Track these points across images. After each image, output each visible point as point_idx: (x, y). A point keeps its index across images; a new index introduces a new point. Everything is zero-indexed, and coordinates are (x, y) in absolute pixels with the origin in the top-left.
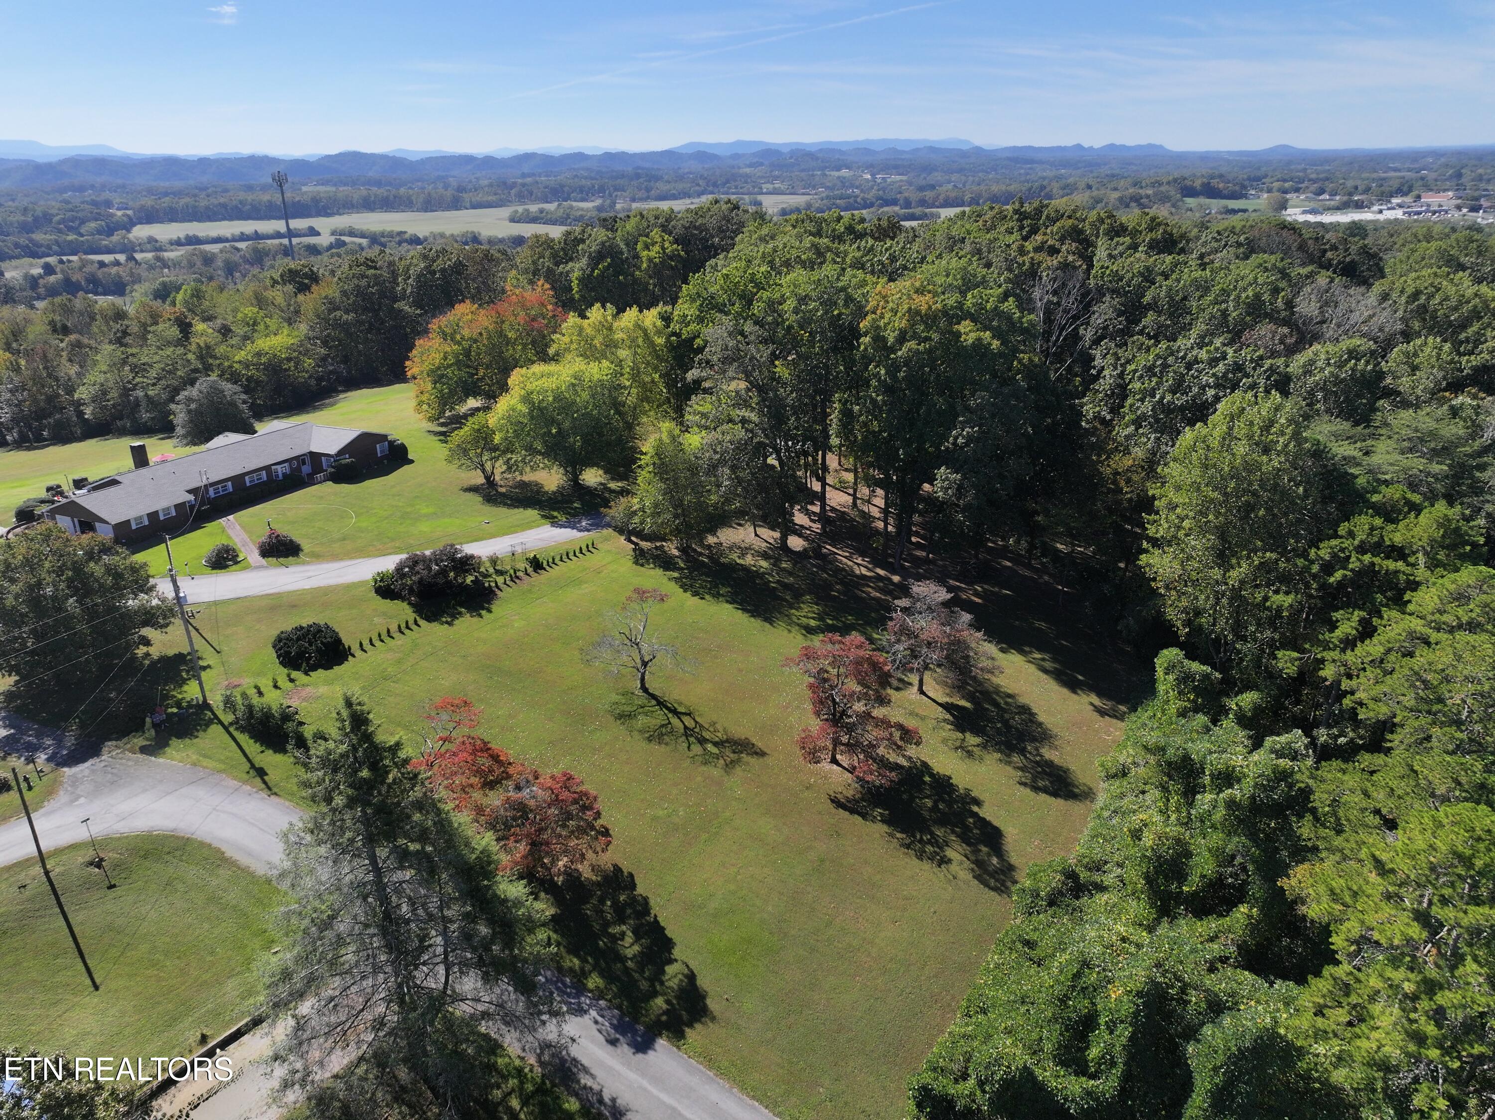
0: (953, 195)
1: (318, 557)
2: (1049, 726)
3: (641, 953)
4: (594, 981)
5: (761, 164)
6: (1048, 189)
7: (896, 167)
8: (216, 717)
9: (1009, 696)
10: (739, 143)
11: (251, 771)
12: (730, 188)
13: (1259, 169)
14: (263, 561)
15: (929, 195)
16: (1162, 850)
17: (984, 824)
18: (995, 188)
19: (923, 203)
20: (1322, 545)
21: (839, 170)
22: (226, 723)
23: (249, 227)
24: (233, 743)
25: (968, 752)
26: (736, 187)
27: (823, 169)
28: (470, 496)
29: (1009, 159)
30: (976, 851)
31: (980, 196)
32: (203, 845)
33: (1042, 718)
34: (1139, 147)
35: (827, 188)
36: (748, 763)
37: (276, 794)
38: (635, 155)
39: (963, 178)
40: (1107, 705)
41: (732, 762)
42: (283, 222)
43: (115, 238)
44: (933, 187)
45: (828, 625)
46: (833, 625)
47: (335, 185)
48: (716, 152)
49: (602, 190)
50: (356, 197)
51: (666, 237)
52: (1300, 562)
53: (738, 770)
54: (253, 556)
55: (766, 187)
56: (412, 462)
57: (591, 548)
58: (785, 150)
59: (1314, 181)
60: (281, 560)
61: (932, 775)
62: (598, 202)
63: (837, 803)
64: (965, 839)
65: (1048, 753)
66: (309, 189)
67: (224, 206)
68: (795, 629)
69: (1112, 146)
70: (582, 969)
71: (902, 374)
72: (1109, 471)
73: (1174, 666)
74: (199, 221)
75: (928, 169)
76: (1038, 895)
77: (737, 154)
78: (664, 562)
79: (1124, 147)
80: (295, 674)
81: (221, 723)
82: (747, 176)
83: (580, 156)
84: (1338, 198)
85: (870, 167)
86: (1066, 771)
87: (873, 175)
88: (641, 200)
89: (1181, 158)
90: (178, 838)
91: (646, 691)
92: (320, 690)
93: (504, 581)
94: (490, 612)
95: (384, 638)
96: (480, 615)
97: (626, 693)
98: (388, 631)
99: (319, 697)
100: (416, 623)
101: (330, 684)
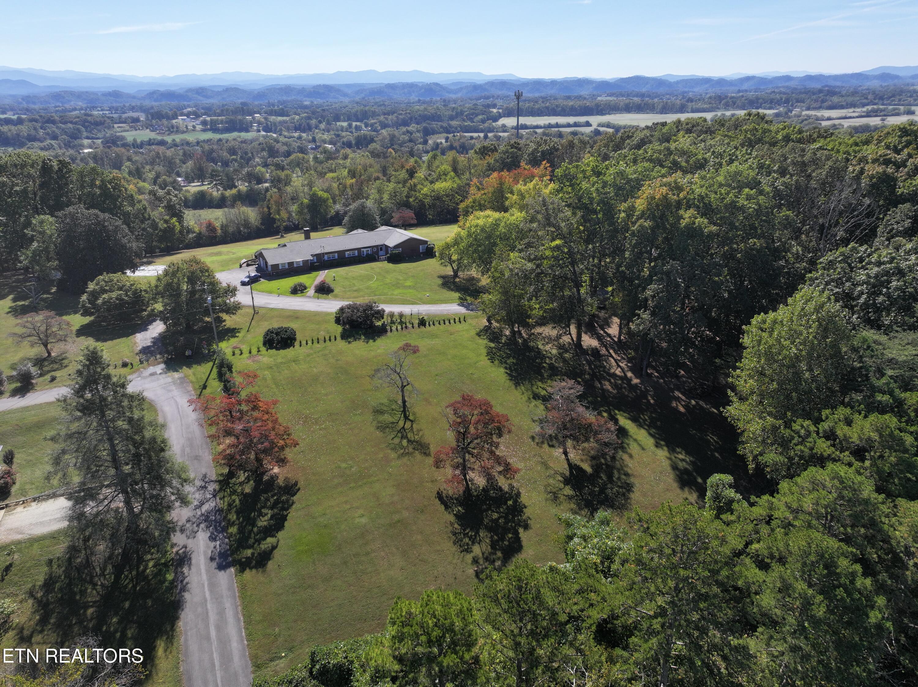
3: (265, 527)
4: (233, 530)
9: (627, 475)
11: (202, 386)
14: (311, 294)
17: (516, 541)
22: (216, 363)
23: (553, 120)
24: (209, 372)
25: (556, 497)
28: (438, 280)
30: (493, 553)
36: (415, 457)
38: (830, 77)
41: (408, 453)
42: (516, 119)
43: (486, 125)
47: (617, 96)
49: (787, 101)
50: (622, 104)
53: (406, 459)
54: (311, 291)
56: (434, 257)
57: (462, 320)
60: (320, 295)
61: (516, 502)
63: (440, 496)
64: (494, 544)
66: (602, 99)
67: (547, 108)
70: (234, 522)
74: (533, 116)
78: (494, 337)
80: (262, 349)
81: (214, 362)
83: (788, 78)
88: (815, 109)
91: (404, 402)
92: (264, 359)
93: (399, 328)
94: (374, 342)
95: (315, 342)
96: (368, 342)
97: (392, 400)
98: (319, 339)
99: (260, 362)
100: (336, 338)
101: (270, 357)
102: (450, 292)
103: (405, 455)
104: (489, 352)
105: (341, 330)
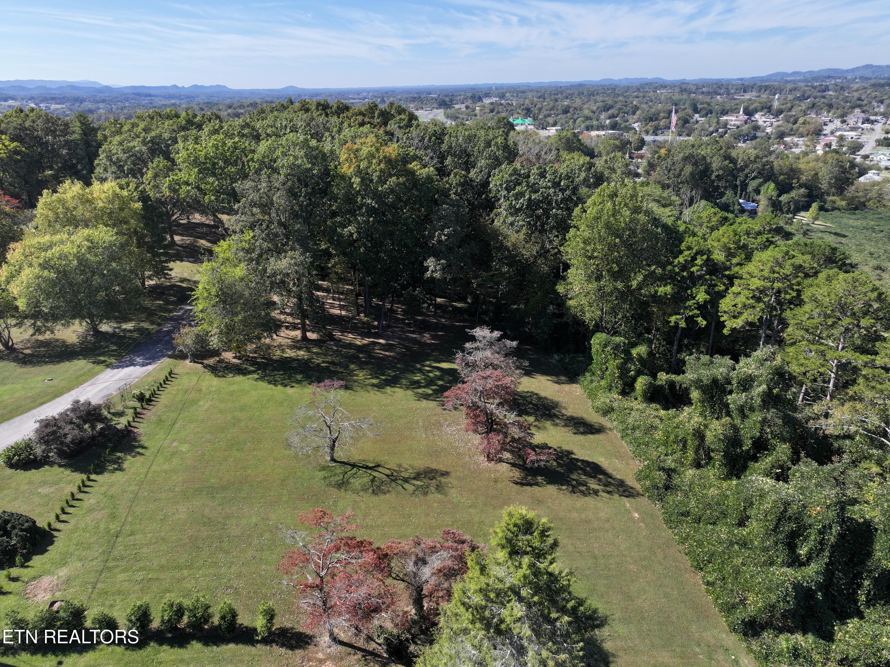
2: (550, 398)
7: (54, 99)
16: (727, 432)
17: (587, 463)
20: (680, 256)
25: (536, 426)
30: (600, 480)
33: (542, 394)
34: (211, 87)
36: (447, 483)
41: (437, 486)
45: (384, 380)
46: (386, 379)
52: (669, 268)
53: (447, 490)
57: (172, 375)
63: (519, 484)
64: (590, 476)
65: (568, 413)
68: (370, 389)
69: (196, 86)
72: (510, 244)
73: (609, 342)
75: (78, 100)
76: (658, 487)
78: (237, 370)
79: (203, 86)
80: (15, 572)
91: (335, 461)
92: (61, 574)
93: (131, 419)
94: (145, 448)
95: (71, 503)
96: (139, 453)
97: (323, 468)
98: (73, 495)
99: (68, 581)
100: (89, 479)
101: (64, 564)
102: (62, 364)
103: (439, 488)
104: (270, 382)
105: (62, 469)
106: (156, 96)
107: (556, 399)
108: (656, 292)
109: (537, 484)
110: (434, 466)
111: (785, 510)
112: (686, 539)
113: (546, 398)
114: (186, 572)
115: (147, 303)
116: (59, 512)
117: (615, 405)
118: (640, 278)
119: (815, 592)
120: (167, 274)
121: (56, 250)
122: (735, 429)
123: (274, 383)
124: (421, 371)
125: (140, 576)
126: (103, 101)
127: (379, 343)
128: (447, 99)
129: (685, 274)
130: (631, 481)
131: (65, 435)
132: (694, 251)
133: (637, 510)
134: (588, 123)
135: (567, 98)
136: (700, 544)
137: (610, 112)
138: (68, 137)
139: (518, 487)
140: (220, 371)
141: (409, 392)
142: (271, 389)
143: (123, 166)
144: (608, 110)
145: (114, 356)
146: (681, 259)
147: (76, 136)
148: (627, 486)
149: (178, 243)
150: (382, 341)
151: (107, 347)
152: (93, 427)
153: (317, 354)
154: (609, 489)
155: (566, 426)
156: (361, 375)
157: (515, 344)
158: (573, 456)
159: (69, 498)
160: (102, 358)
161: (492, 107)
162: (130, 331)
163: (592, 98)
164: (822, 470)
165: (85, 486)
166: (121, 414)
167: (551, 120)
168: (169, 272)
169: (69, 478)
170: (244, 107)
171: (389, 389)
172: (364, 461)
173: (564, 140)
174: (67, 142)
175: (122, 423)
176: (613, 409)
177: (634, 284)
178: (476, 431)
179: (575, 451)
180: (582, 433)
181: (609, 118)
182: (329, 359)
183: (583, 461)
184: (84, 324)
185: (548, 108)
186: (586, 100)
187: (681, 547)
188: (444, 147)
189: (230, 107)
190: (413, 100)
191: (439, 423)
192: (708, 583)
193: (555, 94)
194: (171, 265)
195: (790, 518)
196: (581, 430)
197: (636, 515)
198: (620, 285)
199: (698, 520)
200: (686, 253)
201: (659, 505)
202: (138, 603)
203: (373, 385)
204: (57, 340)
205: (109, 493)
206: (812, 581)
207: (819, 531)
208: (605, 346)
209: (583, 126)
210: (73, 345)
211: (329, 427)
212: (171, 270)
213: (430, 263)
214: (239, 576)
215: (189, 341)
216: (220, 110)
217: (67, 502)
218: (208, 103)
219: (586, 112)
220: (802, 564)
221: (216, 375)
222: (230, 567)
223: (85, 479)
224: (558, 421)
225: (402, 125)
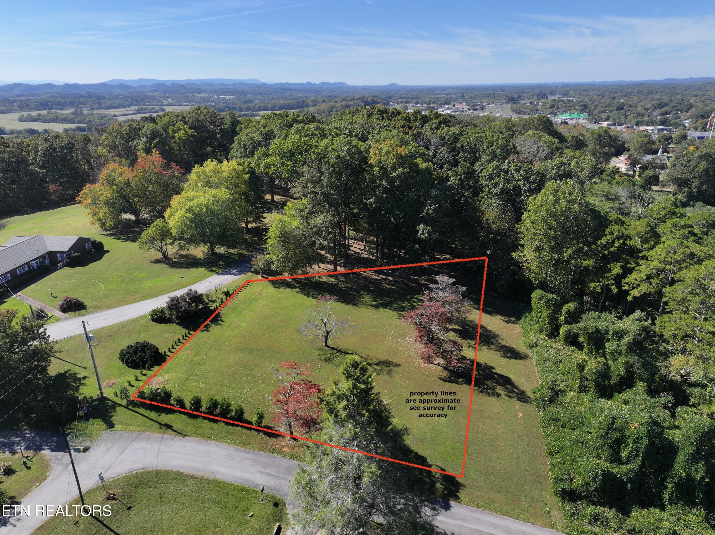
0: (262, 105)
1: (99, 308)
2: (495, 331)
5: (158, 91)
6: (306, 102)
7: (228, 92)
8: (115, 403)
9: (471, 321)
10: (141, 80)
11: (162, 427)
12: (145, 103)
13: (388, 93)
14: (66, 315)
15: (251, 105)
16: (599, 368)
17: (502, 376)
18: (282, 102)
19: (248, 109)
20: (603, 239)
21: (200, 93)
22: (125, 405)
24: (138, 415)
25: (474, 347)
26: (148, 102)
27: (192, 93)
28: (159, 265)
29: (280, 88)
30: (507, 388)
31: (275, 106)
32: (167, 472)
33: (489, 328)
34: (335, 83)
35: (197, 102)
36: (396, 371)
37: (185, 435)
39: (262, 97)
40: (507, 319)
41: (389, 371)
44: (250, 102)
45: (380, 303)
46: (382, 303)
48: (131, 84)
49: (71, 104)
51: (186, 126)
52: (593, 247)
53: (394, 375)
54: (58, 313)
55: (165, 102)
56: (108, 251)
57: (248, 283)
58: (168, 84)
59: (413, 98)
60: (77, 312)
62: (73, 110)
64: (500, 384)
65: (503, 343)
68: (369, 307)
69: (324, 83)
71: (397, 183)
72: (484, 219)
73: (543, 297)
75: (244, 93)
76: (544, 400)
77: (142, 86)
78: (288, 285)
79: (329, 83)
80: (145, 371)
81: (120, 405)
82: (153, 97)
83: (50, 86)
84: (424, 105)
85: (215, 92)
86: (513, 348)
87: (218, 96)
88: (97, 109)
89: (354, 88)
90: (149, 472)
91: (328, 346)
92: (165, 377)
93: (218, 305)
94: (224, 322)
95: (178, 344)
96: (219, 324)
97: (320, 349)
98: (179, 339)
99: (168, 381)
100: (189, 333)
101: (168, 373)
102: (192, 269)
103: (390, 373)
104: (305, 295)
105: (177, 326)
106: (295, 90)
107: (498, 333)
108: (582, 263)
109: (457, 383)
110: (391, 359)
111: (613, 423)
112: (549, 435)
113: (490, 331)
114: (225, 389)
115: (247, 237)
116: (171, 347)
117: (539, 343)
118: (570, 252)
119: (626, 483)
120: (261, 221)
121: (195, 201)
122: (608, 367)
123: (308, 295)
124: (408, 301)
125: (202, 385)
126: (260, 94)
127: (389, 279)
128: (516, 96)
129: (606, 252)
130: (529, 393)
131: (181, 307)
132: (614, 236)
133: (522, 412)
134: (639, 119)
135: (626, 96)
136: (557, 440)
137: (663, 109)
138: (222, 127)
139: (442, 382)
140: (277, 284)
141: (395, 313)
142: (304, 299)
143: (247, 149)
144: (662, 108)
145: (220, 268)
146: (603, 241)
147: (227, 126)
148: (526, 395)
149: (276, 200)
150: (391, 278)
151: (219, 262)
152: (197, 306)
153: (342, 281)
154: (510, 394)
155: (497, 350)
156: (367, 298)
157: (465, 288)
158: (494, 371)
159: (177, 341)
160: (214, 269)
161: (553, 103)
162: (234, 254)
163: (650, 96)
164: (649, 400)
165: (186, 336)
166: (214, 301)
167: (604, 116)
168: (263, 220)
169: (179, 331)
170: (354, 100)
171: (382, 309)
172: (347, 349)
173: (596, 136)
174: (221, 129)
175: (212, 306)
176: (537, 345)
177: (566, 256)
178: (420, 342)
179: (496, 368)
180: (508, 358)
181: (662, 114)
182: (349, 285)
183: (499, 375)
184: (206, 247)
185: (604, 105)
186: (643, 97)
187: (544, 440)
188: (458, 145)
189: (344, 100)
190: (488, 96)
191: (404, 335)
192: (553, 465)
193: (614, 93)
194: (265, 215)
195: (615, 429)
196: (509, 355)
197: (521, 415)
198: (556, 256)
199: (564, 426)
200: (608, 237)
201: (541, 412)
202: (196, 395)
203: (373, 306)
204: (192, 255)
205: (198, 342)
206: (624, 476)
207: (634, 440)
208: (540, 299)
209: (633, 121)
210: (200, 259)
211: (325, 324)
212: (265, 218)
213: (421, 227)
214: (252, 396)
215: (261, 264)
216: (336, 102)
217: (176, 343)
218: (330, 96)
219: (640, 109)
220: (621, 463)
221: (275, 287)
222: (249, 391)
223: (187, 333)
224: (493, 347)
225: (433, 127)
